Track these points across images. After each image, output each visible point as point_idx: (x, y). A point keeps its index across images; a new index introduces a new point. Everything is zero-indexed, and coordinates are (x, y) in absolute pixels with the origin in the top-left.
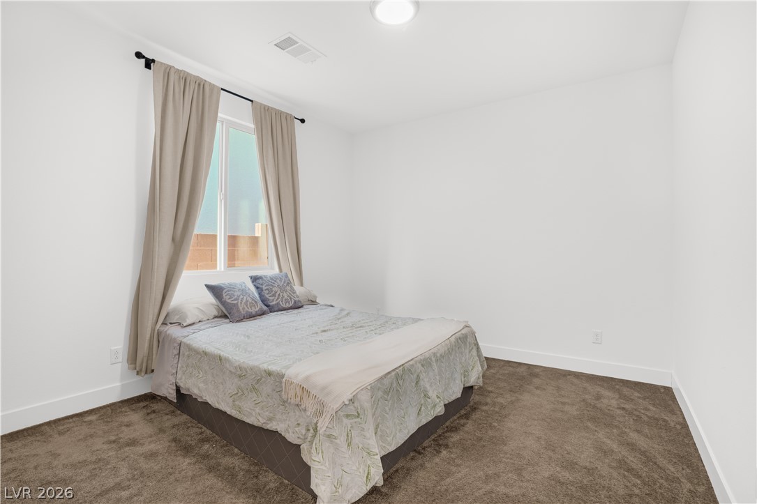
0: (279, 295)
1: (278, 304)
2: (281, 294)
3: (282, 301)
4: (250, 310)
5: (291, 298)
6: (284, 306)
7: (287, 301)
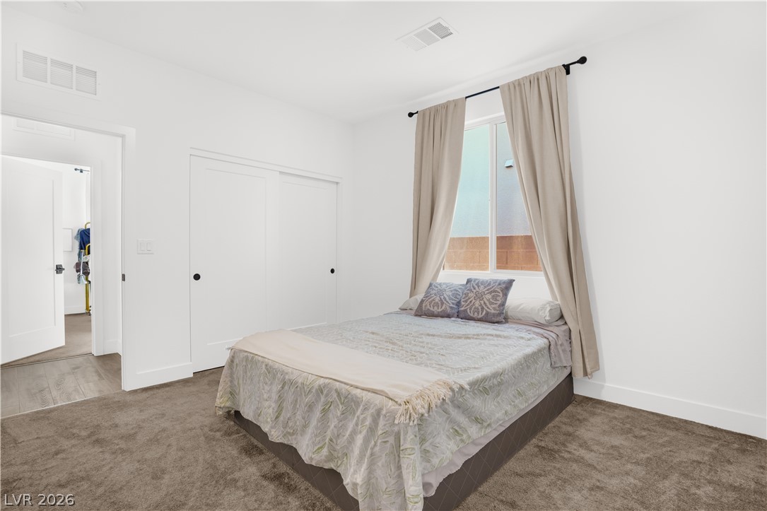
0: (471, 302)
1: (466, 311)
2: (473, 301)
3: (470, 309)
4: (432, 309)
5: (483, 308)
6: (472, 315)
7: (477, 310)
